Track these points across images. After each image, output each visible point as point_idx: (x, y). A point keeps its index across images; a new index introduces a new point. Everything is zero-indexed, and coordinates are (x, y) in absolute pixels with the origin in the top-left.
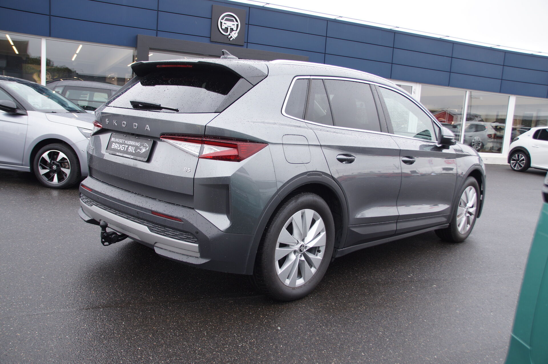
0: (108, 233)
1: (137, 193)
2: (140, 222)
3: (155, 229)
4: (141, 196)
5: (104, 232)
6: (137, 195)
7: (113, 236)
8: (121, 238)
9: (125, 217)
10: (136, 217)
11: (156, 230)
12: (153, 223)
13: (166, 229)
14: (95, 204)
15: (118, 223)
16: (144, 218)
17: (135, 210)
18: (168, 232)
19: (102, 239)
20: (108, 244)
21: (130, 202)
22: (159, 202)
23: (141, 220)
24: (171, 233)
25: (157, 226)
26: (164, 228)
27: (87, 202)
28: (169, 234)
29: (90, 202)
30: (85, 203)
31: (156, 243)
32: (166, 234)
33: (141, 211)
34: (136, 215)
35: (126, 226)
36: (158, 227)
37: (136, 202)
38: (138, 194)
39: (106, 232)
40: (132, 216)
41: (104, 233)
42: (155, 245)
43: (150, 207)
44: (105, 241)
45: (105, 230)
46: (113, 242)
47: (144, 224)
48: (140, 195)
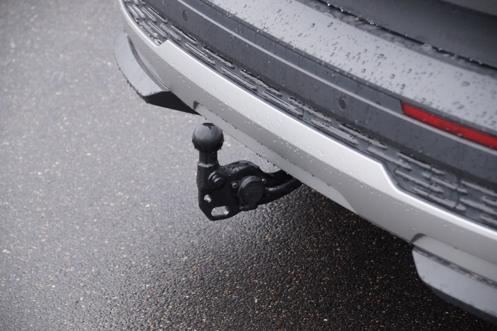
0: (224, 168)
1: (339, 10)
2: (355, 141)
3: (418, 181)
4: (356, 26)
5: (208, 166)
6: (341, 19)
7: (247, 181)
8: (278, 187)
9: (292, 108)
10: (337, 120)
11: (419, 185)
12: (406, 151)
13: (465, 186)
14: (176, 37)
15: (264, 130)
16: (368, 125)
17: (334, 90)
18: (477, 200)
19: (202, 193)
20: (226, 213)
21: (310, 52)
22: (435, 62)
23: (357, 134)
24: (488, 205)
25: (425, 169)
26: (455, 178)
27: (144, 19)
28: (481, 211)
29: (155, 23)
30: (139, 21)
31: (419, 236)
32: (467, 206)
33: (356, 93)
34: (339, 110)
35: (295, 148)
36: (430, 171)
37: (336, 52)
38: (345, 13)
39: (216, 166)
40: (318, 109)
41: (209, 171)
42: (416, 243)
43: (394, 81)
44: (216, 203)
45: (214, 159)
46: (247, 207)
47: (371, 149)
48: (351, 19)
